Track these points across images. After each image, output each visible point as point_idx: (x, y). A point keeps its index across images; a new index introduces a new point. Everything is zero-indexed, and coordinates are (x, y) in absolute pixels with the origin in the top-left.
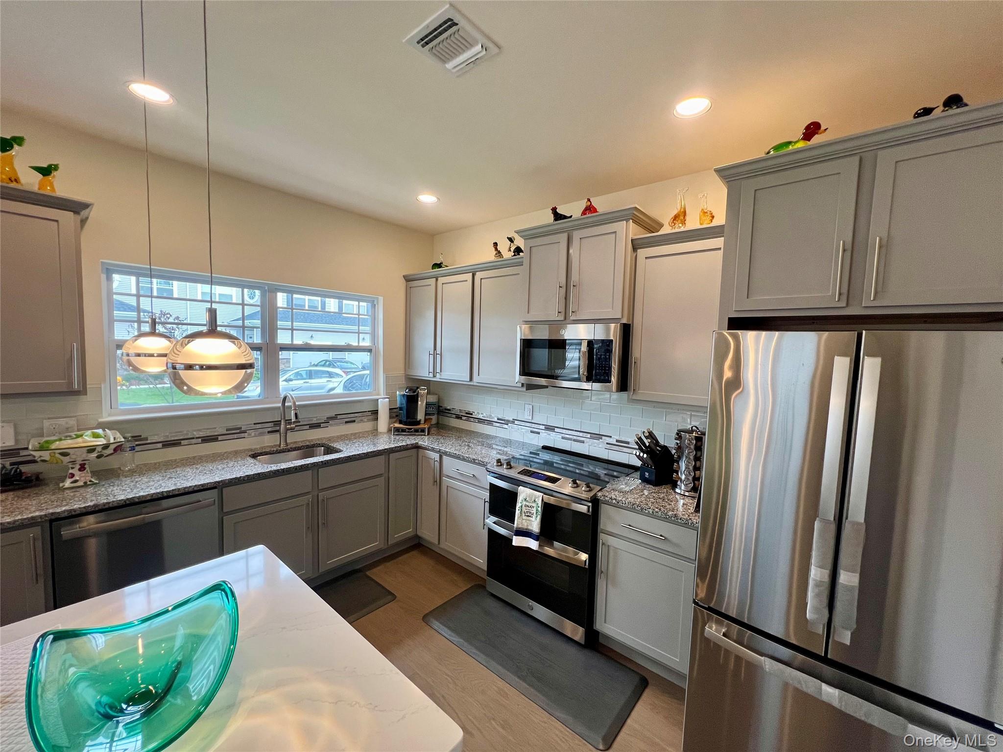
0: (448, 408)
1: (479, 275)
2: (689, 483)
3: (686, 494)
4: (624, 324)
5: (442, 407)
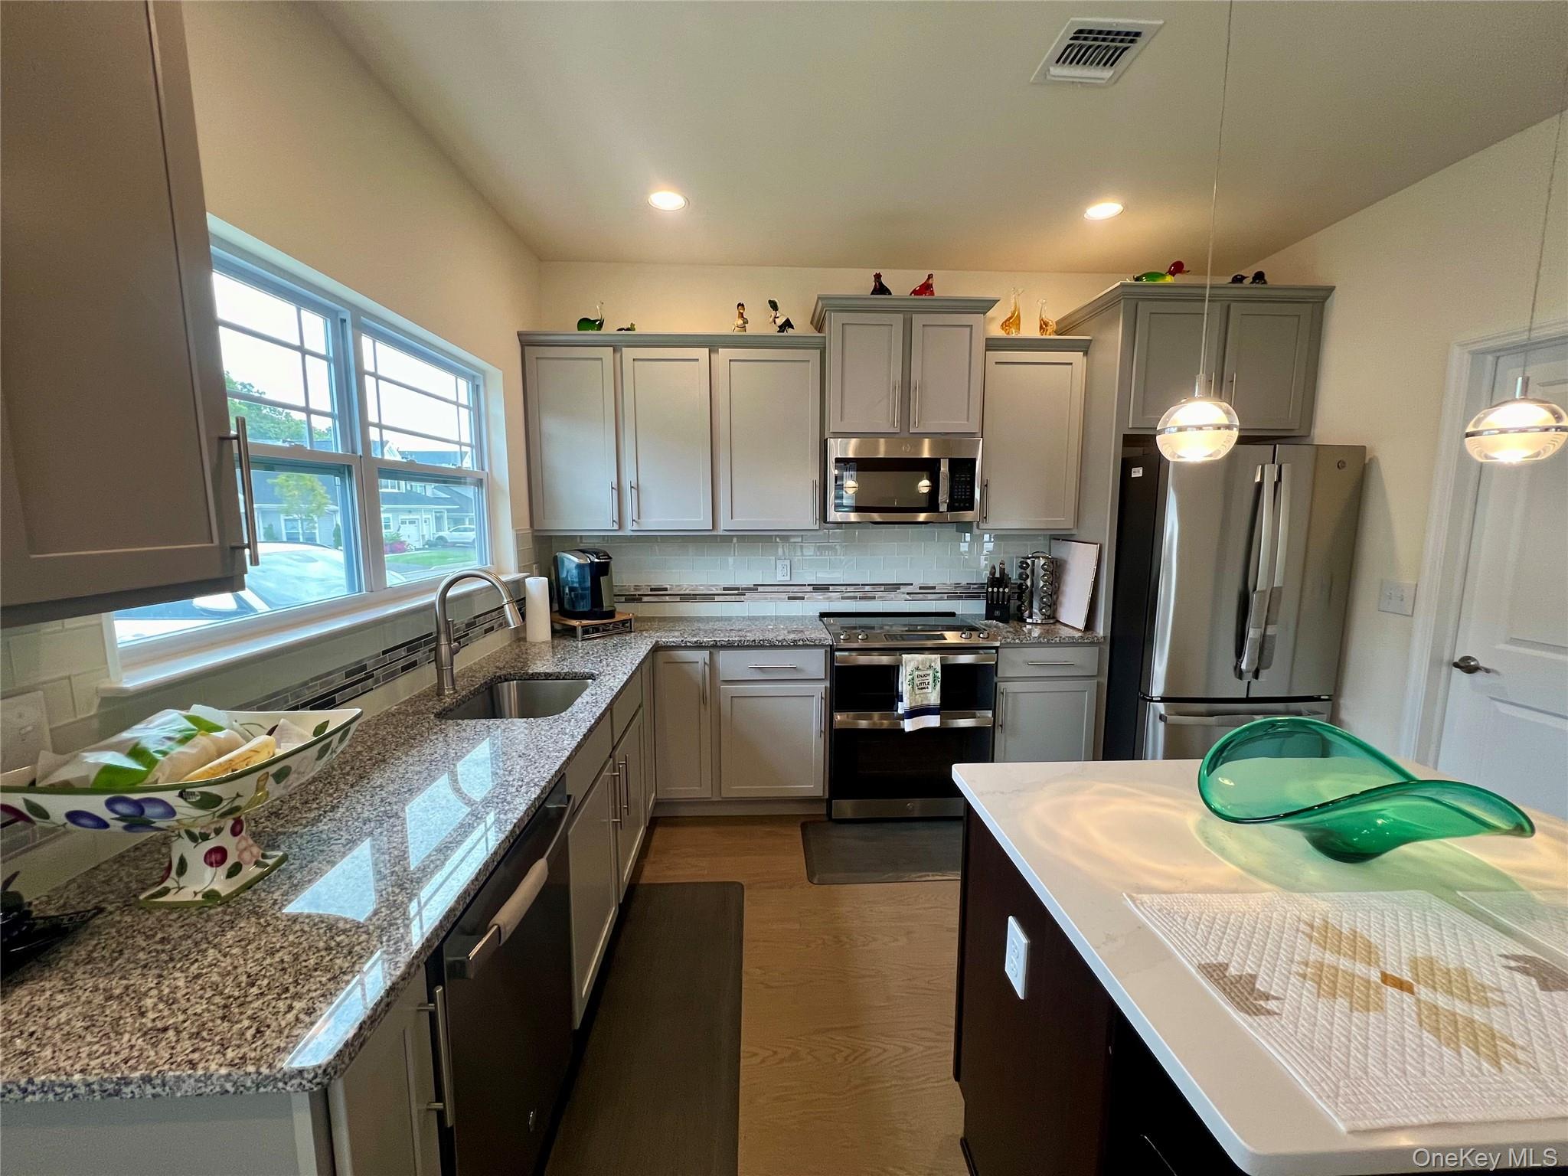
1: (723, 354)
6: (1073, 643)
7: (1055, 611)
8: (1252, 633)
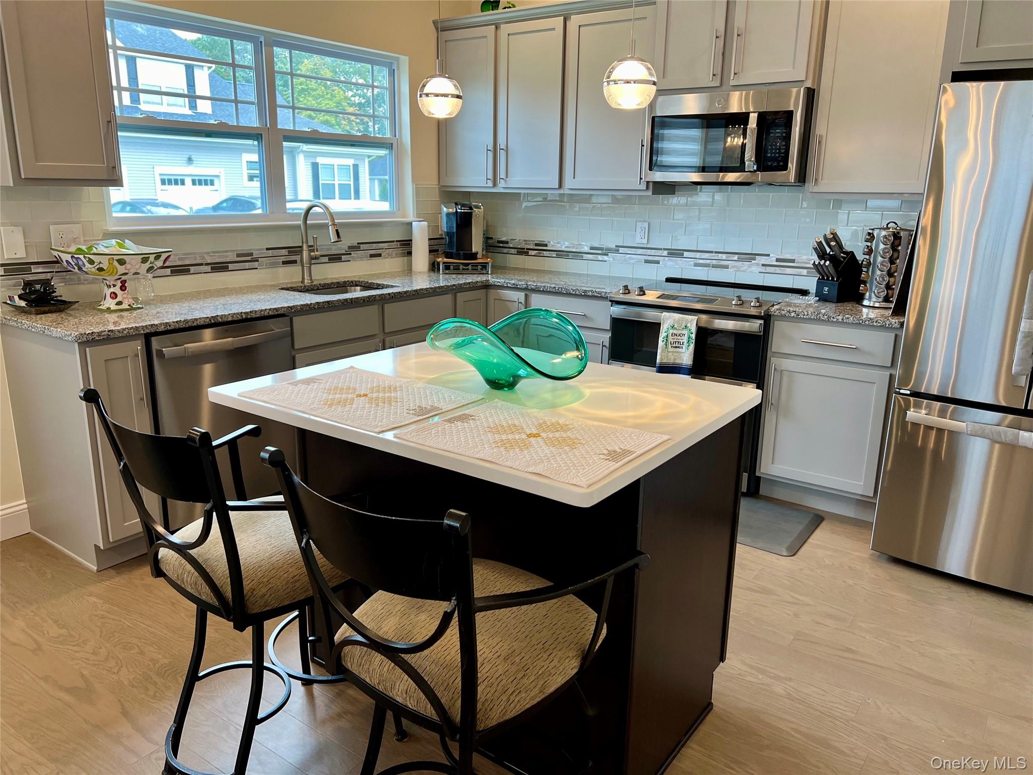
0: (504, 239)
1: (575, 21)
2: (882, 292)
3: (875, 306)
4: (808, 88)
5: (492, 238)
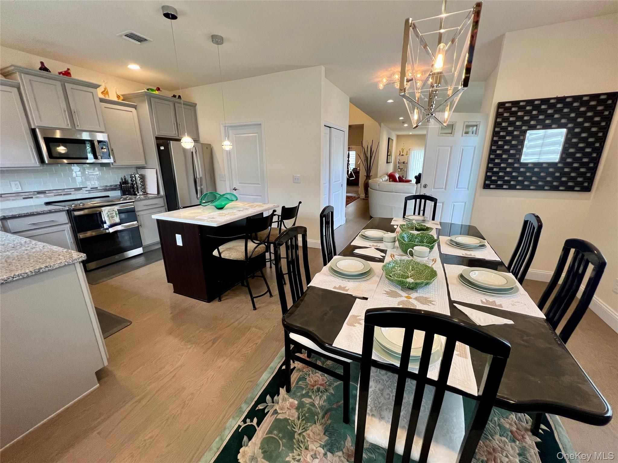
6: (155, 198)
7: (145, 190)
8: (199, 188)
